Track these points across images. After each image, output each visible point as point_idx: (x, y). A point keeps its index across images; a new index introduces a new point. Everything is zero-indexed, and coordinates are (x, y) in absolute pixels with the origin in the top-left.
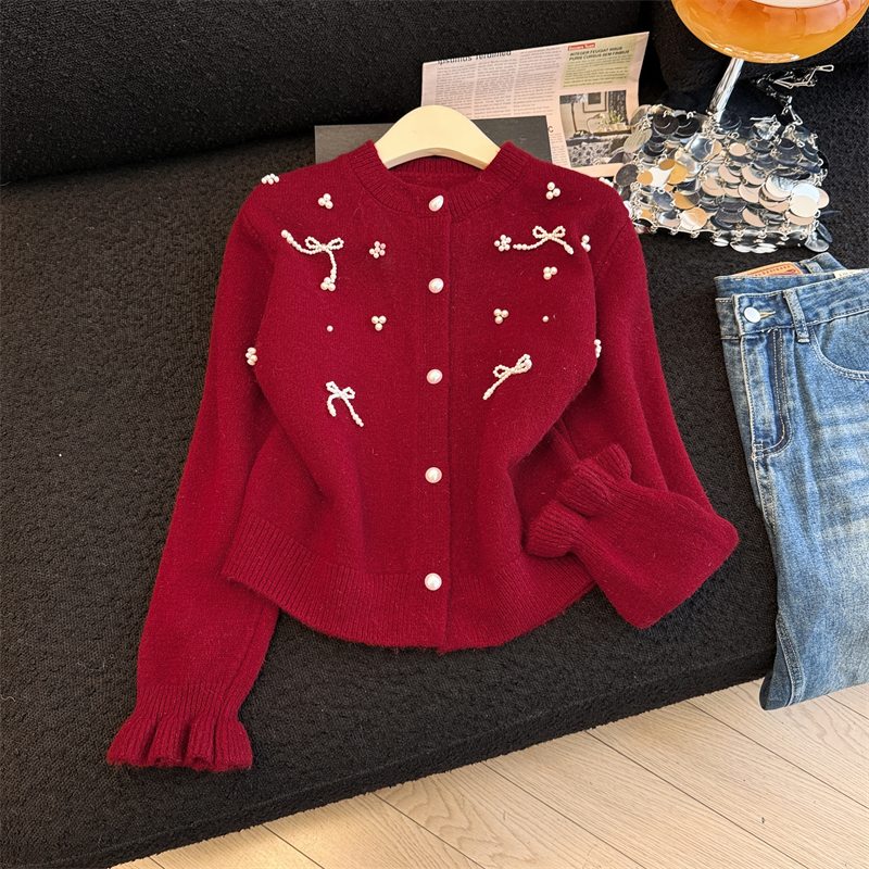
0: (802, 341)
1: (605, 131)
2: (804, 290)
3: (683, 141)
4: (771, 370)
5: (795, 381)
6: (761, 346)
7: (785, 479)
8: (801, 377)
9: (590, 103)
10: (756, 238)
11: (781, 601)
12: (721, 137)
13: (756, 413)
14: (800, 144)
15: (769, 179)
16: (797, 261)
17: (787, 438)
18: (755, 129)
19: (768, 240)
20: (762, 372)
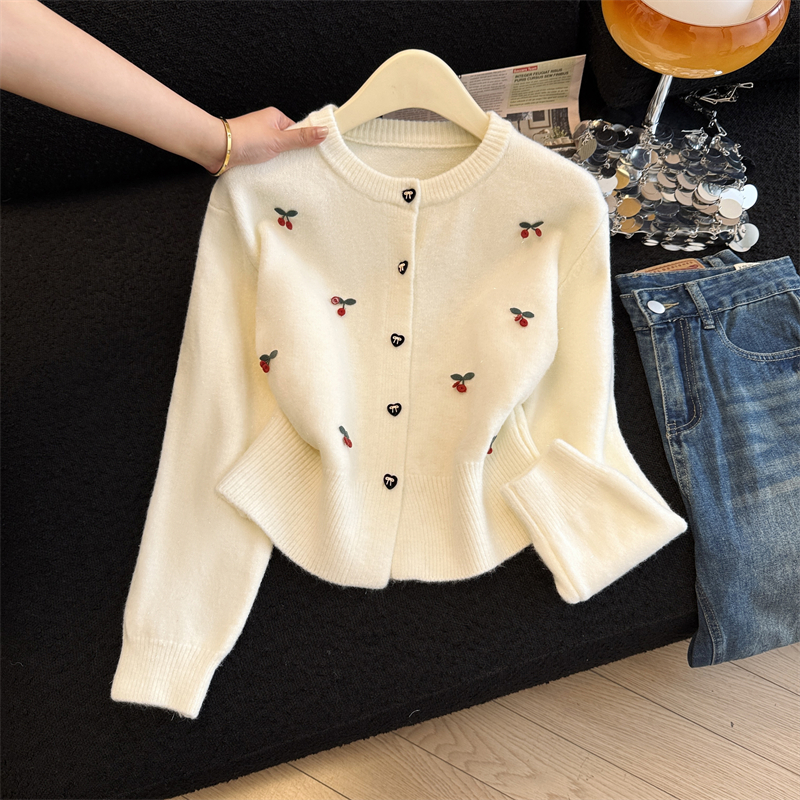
0: (708, 327)
1: (551, 144)
2: (706, 282)
3: (623, 152)
4: (680, 355)
5: (703, 363)
6: (670, 335)
7: (697, 453)
8: (708, 361)
9: (535, 120)
10: (688, 237)
12: (657, 147)
13: (668, 396)
14: (726, 153)
15: (701, 184)
17: (698, 417)
18: (687, 140)
19: (698, 240)
20: (672, 359)
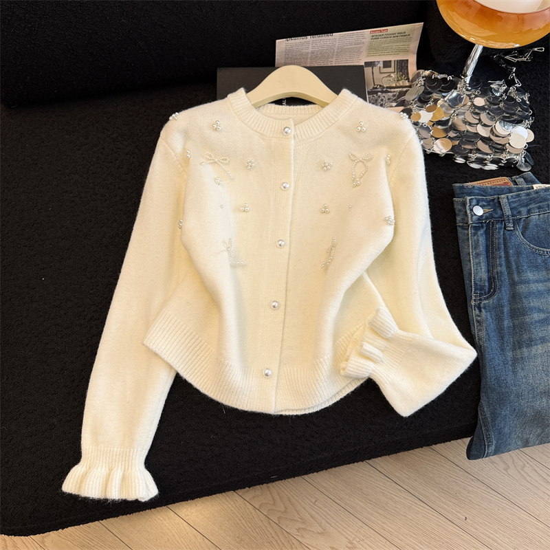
0: (509, 229)
1: (394, 85)
2: (512, 196)
3: (444, 94)
4: (487, 246)
5: (503, 254)
6: (482, 231)
7: (491, 317)
8: (506, 252)
9: (384, 67)
10: (485, 160)
11: (483, 395)
12: (469, 93)
13: (476, 274)
14: (518, 100)
15: (498, 122)
16: (511, 177)
17: (495, 291)
18: (491, 88)
19: (493, 162)
20: (482, 248)
